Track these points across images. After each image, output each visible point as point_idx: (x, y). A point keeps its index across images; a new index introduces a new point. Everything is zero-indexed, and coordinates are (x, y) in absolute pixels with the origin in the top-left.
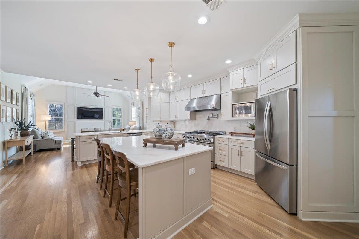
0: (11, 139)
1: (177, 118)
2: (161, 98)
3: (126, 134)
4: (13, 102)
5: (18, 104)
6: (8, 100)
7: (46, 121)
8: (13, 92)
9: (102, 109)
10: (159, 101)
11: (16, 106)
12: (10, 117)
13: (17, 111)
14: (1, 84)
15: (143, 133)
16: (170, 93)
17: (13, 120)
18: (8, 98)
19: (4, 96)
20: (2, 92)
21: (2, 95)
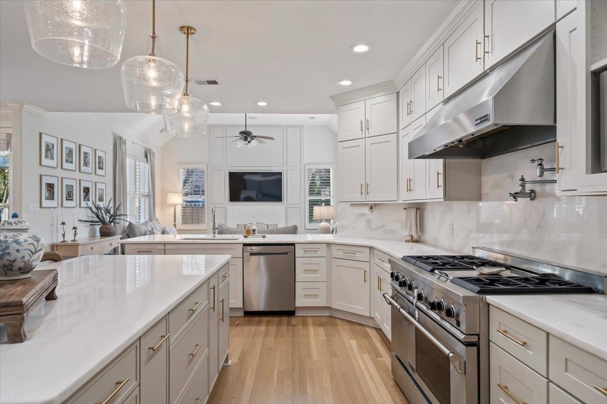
0: (64, 241)
1: (410, 190)
2: (368, 117)
3: (242, 245)
4: (83, 168)
5: (99, 172)
6: (66, 165)
7: (175, 206)
8: (83, 149)
9: (280, 174)
10: (362, 130)
11: (94, 178)
12: (74, 199)
13: (99, 186)
14: (43, 136)
15: (296, 245)
16: (398, 93)
17: (84, 204)
18: (67, 161)
19: (52, 158)
20: (48, 150)
21: (46, 157)
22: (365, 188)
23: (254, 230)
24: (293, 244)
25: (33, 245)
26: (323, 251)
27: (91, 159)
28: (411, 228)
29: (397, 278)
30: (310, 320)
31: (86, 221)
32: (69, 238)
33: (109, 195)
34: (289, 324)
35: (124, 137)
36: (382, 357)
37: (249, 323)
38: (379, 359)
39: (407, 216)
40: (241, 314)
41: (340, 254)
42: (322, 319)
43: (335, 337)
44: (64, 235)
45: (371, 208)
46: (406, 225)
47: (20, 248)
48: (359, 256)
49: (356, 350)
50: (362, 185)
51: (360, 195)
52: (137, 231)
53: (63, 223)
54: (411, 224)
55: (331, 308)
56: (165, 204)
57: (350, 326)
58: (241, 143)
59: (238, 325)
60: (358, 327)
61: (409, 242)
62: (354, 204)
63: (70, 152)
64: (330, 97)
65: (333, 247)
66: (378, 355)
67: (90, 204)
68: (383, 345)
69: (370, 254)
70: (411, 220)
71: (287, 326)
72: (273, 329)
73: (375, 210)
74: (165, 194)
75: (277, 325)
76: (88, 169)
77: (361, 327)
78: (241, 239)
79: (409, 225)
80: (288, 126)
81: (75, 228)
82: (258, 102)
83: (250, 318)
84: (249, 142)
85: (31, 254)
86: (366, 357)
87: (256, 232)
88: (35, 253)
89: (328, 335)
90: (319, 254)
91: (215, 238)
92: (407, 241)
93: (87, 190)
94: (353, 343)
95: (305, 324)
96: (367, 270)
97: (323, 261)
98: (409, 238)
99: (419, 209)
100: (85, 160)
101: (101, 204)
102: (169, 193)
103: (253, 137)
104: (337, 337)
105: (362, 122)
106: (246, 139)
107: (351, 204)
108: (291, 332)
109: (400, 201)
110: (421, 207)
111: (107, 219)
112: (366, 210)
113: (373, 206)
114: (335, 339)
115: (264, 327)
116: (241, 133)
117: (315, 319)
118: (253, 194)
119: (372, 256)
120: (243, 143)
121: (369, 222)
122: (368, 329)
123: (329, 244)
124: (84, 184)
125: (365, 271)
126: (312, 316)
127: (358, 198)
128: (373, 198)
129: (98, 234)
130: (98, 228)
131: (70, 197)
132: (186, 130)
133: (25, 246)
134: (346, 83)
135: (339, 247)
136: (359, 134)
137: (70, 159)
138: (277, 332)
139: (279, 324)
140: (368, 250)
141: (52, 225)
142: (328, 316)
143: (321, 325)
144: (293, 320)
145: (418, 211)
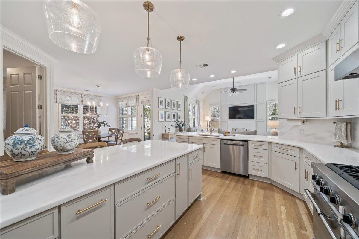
1: (339, 109)
2: (300, 64)
3: (220, 139)
4: (173, 108)
5: (179, 109)
6: (167, 107)
7: (207, 121)
8: (173, 102)
9: (253, 106)
10: (295, 73)
11: (177, 111)
12: (170, 119)
13: (179, 114)
14: (159, 98)
15: (249, 141)
16: (327, 42)
17: (173, 120)
18: (167, 106)
19: (162, 105)
20: (161, 102)
21: (160, 105)
22: (298, 109)
23: (229, 132)
24: (247, 141)
25: (66, 139)
26: (266, 146)
27: (176, 105)
28: (340, 137)
29: (318, 183)
30: (256, 183)
31: (174, 126)
32: (167, 132)
33: (182, 117)
34: (243, 183)
35: (188, 96)
36: (306, 231)
37: (222, 178)
38: (303, 232)
39: (336, 128)
40: (220, 171)
41: (277, 149)
42: (265, 184)
43: (270, 201)
44: (166, 131)
45: (303, 122)
46: (336, 134)
47: (59, 140)
48: (290, 152)
49: (283, 216)
50: (295, 108)
51: (294, 114)
52: (191, 130)
53: (166, 127)
54: (341, 135)
55: (271, 179)
56: (204, 120)
57: (283, 194)
58: (231, 94)
59: (217, 177)
60: (289, 197)
61: (338, 146)
62: (289, 120)
63: (169, 103)
64: (272, 59)
65: (272, 144)
66: (302, 227)
67: (175, 120)
68: (309, 220)
69: (300, 152)
70: (341, 131)
71: (242, 184)
72: (233, 184)
73: (307, 124)
74: (204, 116)
75: (236, 182)
76: (175, 108)
77: (293, 198)
78: (222, 136)
79: (338, 135)
80: (257, 84)
81: (169, 128)
82: (231, 71)
83: (224, 175)
84: (235, 93)
85: (65, 144)
86: (292, 225)
87: (230, 133)
88: (67, 143)
89: (266, 197)
90: (263, 147)
91: (211, 135)
92: (336, 146)
93: (174, 116)
94: (283, 209)
95: (252, 185)
96: (298, 162)
97: (266, 152)
98: (339, 144)
99: (350, 123)
100: (174, 105)
101: (179, 120)
102: (206, 116)
103: (237, 90)
104: (271, 201)
105: (295, 68)
106: (233, 92)
107: (287, 120)
108: (242, 188)
109: (329, 117)
110: (352, 122)
111: (181, 126)
112: (299, 123)
113: (305, 121)
114: (269, 202)
115: (229, 182)
116: (231, 89)
117: (260, 183)
118: (242, 116)
119: (301, 154)
120: (232, 93)
121: (302, 131)
122: (297, 201)
123: (270, 143)
124: (173, 114)
125: (296, 163)
126: (259, 181)
127: (292, 115)
128: (304, 115)
129: (178, 131)
130: (178, 128)
131: (169, 118)
132: (180, 86)
133: (61, 139)
134: (281, 46)
135: (276, 145)
136: (293, 76)
137: (168, 105)
138: (235, 186)
139: (238, 181)
140: (298, 150)
141: (163, 127)
142: (270, 183)
143: (263, 188)
144: (246, 181)
145: (349, 125)
